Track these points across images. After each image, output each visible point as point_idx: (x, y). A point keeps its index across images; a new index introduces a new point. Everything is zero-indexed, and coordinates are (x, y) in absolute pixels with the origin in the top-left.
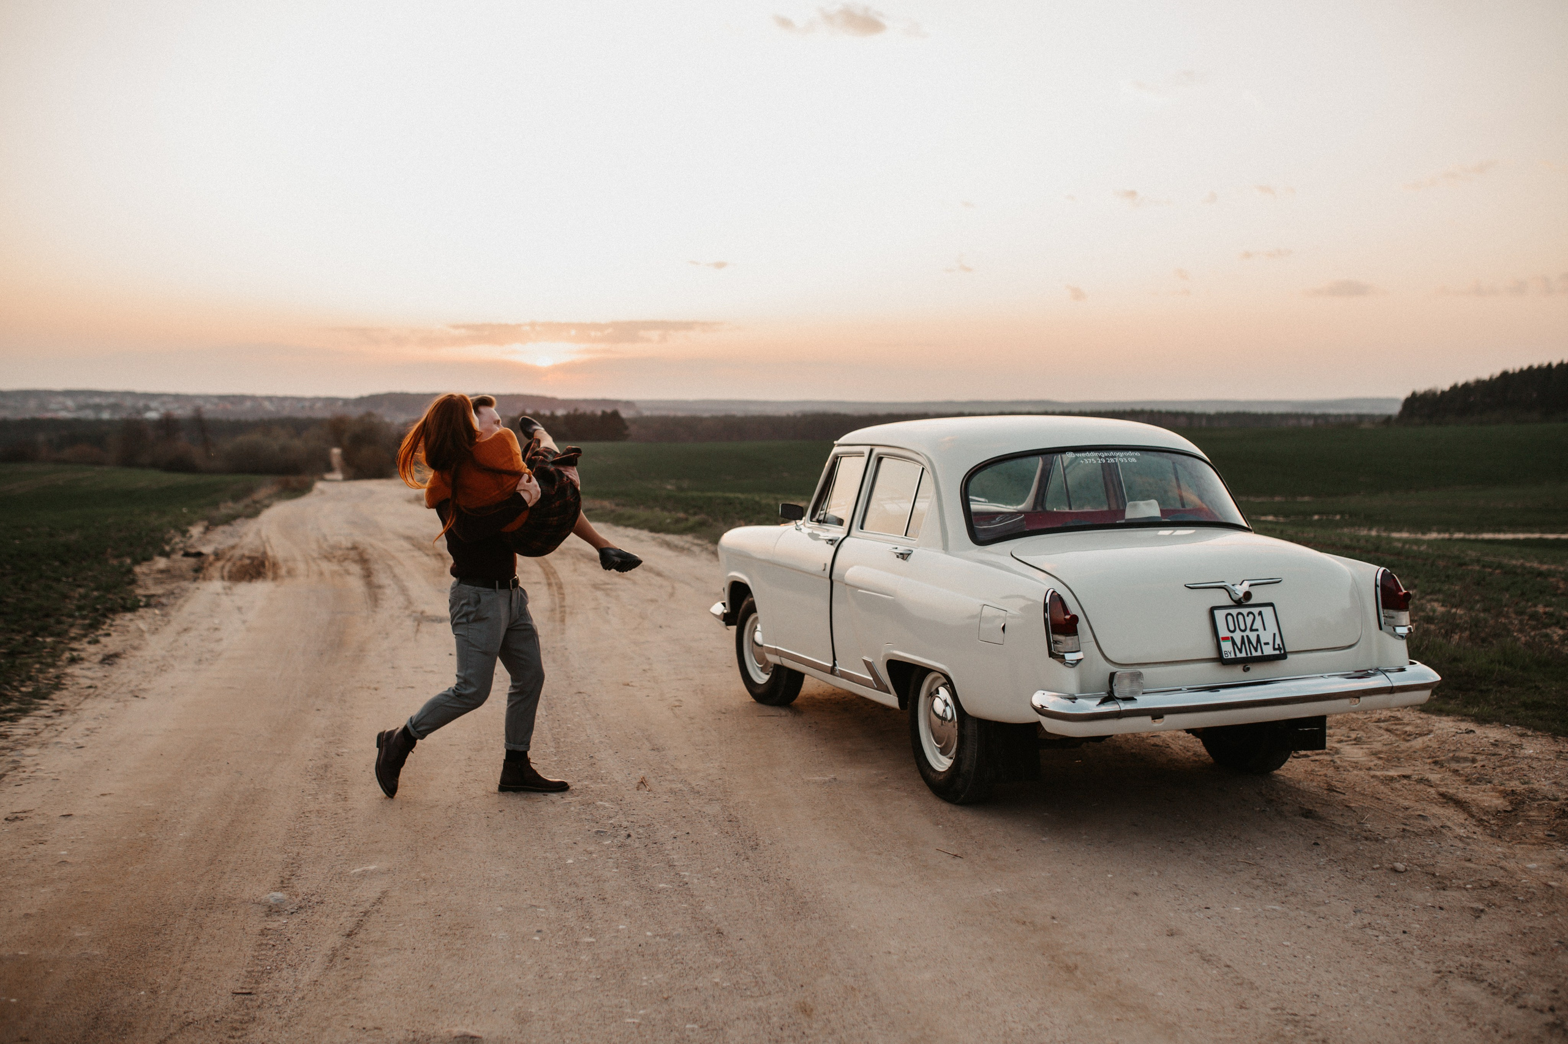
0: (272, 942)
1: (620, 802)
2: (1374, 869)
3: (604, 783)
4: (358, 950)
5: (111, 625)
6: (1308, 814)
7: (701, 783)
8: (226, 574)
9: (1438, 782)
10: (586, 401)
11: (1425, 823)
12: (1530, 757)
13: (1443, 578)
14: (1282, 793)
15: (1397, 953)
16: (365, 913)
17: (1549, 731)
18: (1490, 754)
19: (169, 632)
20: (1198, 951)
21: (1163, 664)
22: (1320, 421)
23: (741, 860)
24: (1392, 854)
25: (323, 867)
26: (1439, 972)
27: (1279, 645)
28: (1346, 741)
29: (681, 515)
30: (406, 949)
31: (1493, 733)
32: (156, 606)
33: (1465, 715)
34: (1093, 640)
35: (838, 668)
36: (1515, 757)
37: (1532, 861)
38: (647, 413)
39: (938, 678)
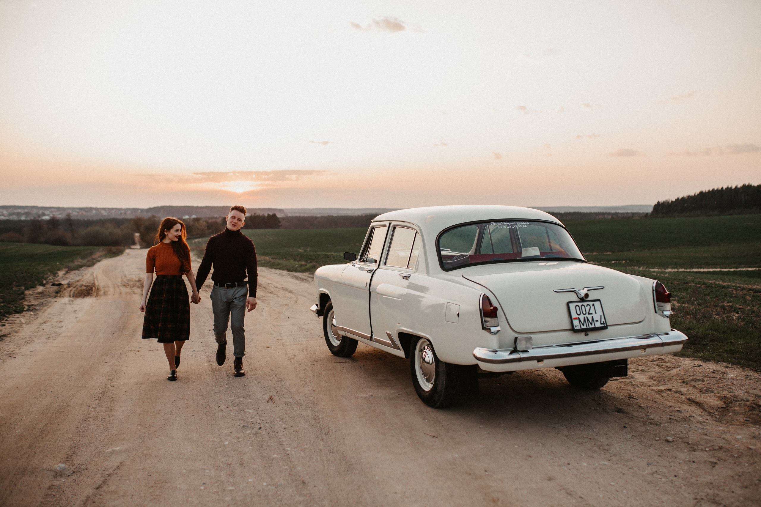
0: (53, 493)
1: (257, 410)
2: (656, 440)
3: (250, 399)
4: (101, 497)
5: (7, 320)
6: (619, 411)
7: (301, 399)
8: (72, 294)
9: (686, 393)
10: (260, 209)
11: (681, 415)
12: (732, 378)
13: (677, 290)
14: (605, 399)
15: (672, 488)
16: (109, 475)
17: (740, 365)
18: (711, 377)
19: (36, 323)
20: (564, 489)
21: (543, 333)
22: (614, 216)
23: (319, 441)
24: (665, 432)
25: (91, 449)
26: (696, 499)
27: (603, 321)
28: (637, 372)
29: (303, 263)
30: (128, 496)
31: (711, 366)
32: (32, 311)
33: (697, 357)
34: (505, 320)
35: (374, 337)
36: (724, 379)
37: (739, 434)
38: (290, 215)
39: (425, 341)
